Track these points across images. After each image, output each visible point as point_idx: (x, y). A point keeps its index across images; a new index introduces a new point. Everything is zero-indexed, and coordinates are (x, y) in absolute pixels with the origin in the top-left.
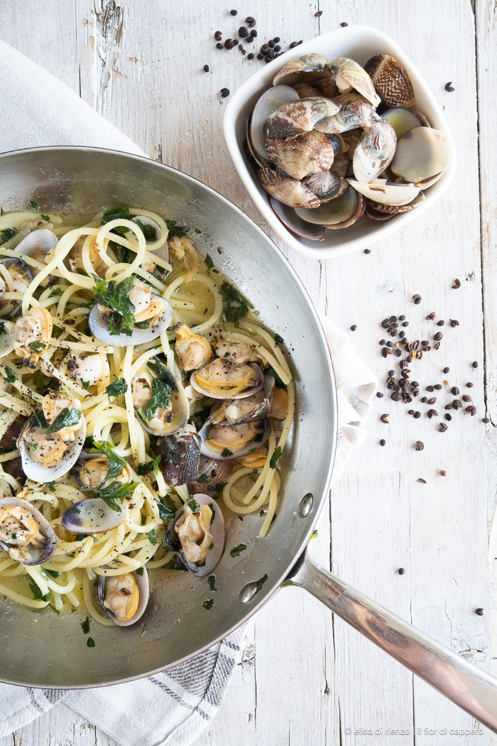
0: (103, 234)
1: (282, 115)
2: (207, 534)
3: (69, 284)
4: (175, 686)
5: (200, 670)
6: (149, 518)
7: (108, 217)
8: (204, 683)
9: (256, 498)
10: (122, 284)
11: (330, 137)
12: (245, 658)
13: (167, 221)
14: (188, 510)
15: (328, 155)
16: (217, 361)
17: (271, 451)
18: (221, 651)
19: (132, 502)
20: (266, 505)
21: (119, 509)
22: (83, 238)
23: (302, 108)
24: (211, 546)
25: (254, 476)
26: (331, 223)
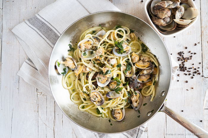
0: (116, 32)
1: (159, 4)
2: (138, 100)
3: (108, 43)
4: (129, 136)
5: (135, 132)
6: (125, 96)
7: (117, 28)
8: (136, 135)
9: (149, 92)
10: (120, 42)
11: (170, 9)
12: (145, 130)
13: (130, 29)
14: (134, 94)
15: (169, 13)
16: (141, 61)
17: (153, 82)
18: (140, 128)
19: (122, 92)
20: (152, 94)
21: (119, 93)
22: (111, 32)
23: (164, 2)
24: (139, 103)
25: (149, 87)
26: (169, 29)
